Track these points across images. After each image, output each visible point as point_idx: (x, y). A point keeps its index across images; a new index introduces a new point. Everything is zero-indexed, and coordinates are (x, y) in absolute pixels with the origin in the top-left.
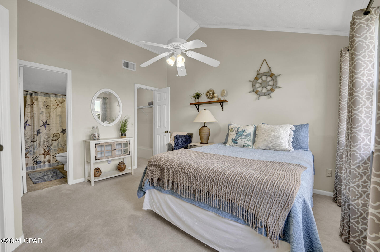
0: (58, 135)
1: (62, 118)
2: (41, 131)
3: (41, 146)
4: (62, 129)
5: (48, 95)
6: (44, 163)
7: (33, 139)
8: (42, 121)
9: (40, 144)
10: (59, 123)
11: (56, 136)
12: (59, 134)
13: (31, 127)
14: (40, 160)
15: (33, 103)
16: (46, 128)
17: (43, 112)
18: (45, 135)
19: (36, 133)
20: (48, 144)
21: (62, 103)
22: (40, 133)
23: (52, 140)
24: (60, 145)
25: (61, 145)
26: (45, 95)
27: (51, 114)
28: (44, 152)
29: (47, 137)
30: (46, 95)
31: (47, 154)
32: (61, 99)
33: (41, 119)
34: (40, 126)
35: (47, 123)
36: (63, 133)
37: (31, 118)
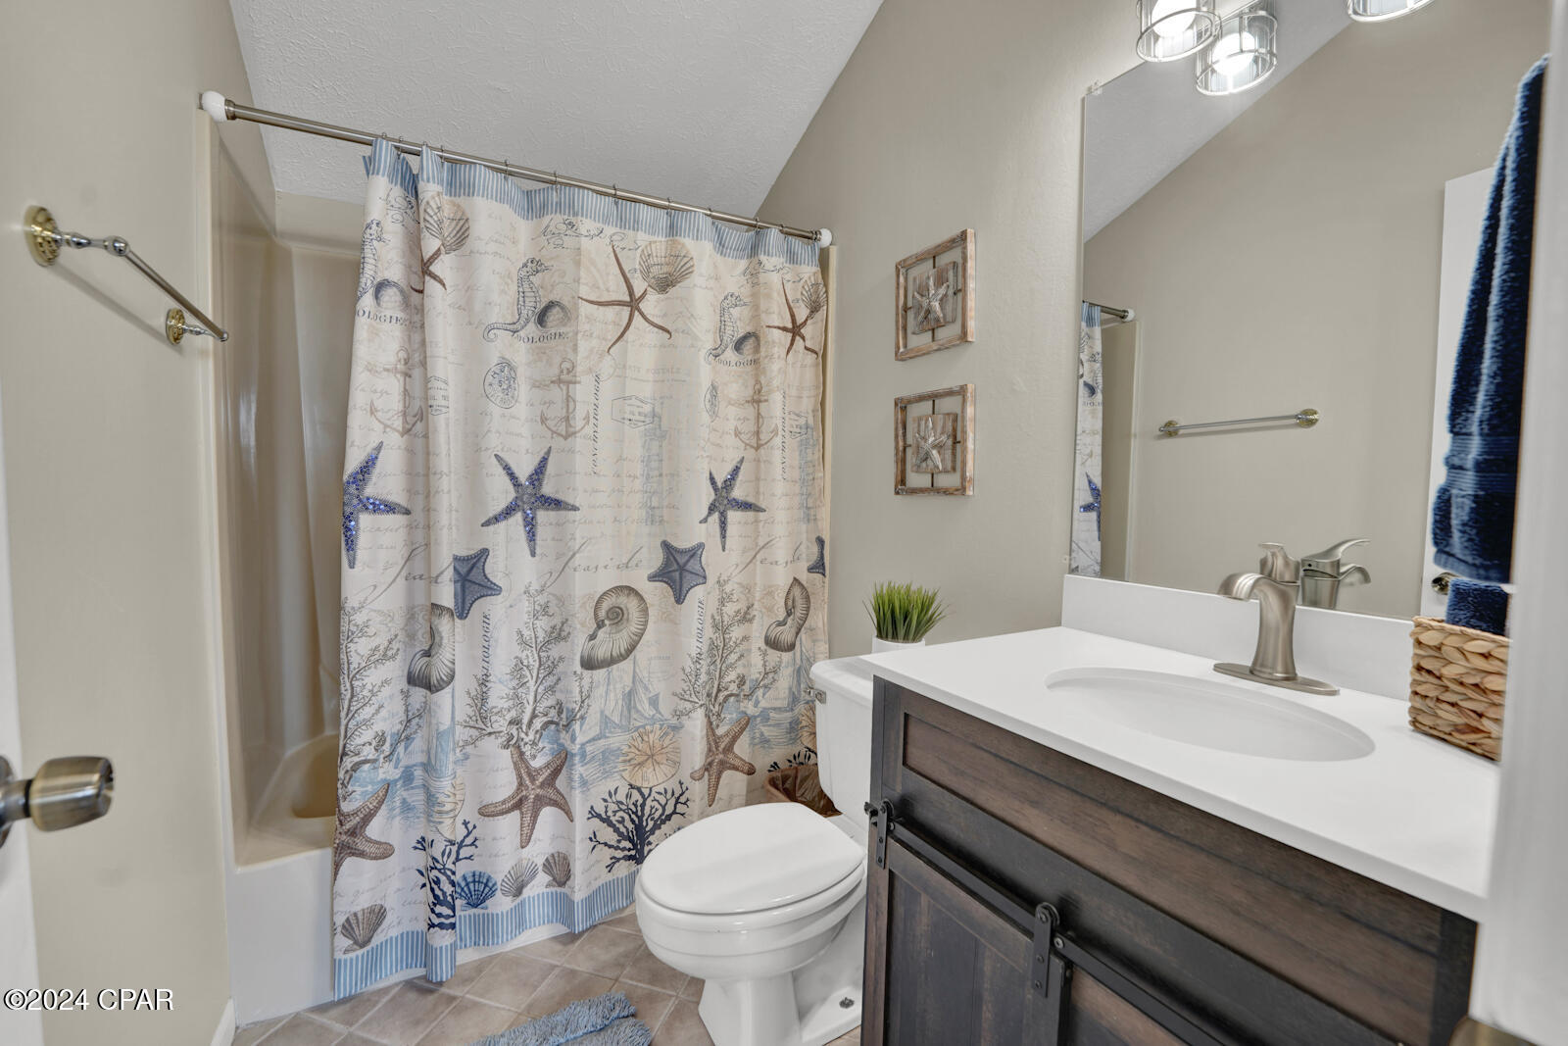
0: (631, 605)
1: (663, 437)
2: (495, 569)
3: (496, 727)
4: (666, 546)
5: (554, 197)
6: (519, 892)
7: (428, 654)
8: (507, 468)
9: (481, 699)
10: (638, 484)
11: (617, 616)
12: (641, 598)
13: (410, 527)
14: (488, 871)
15: (424, 268)
16: (538, 538)
17: (512, 368)
18: (526, 606)
19: (446, 595)
20: (551, 701)
21: (672, 291)
22: (490, 589)
23: (589, 664)
24: (646, 705)
25: (654, 702)
26: (528, 193)
27: (582, 392)
28: (521, 784)
29: (543, 624)
30: (538, 200)
31: (540, 802)
32: (659, 244)
33: (493, 443)
34: (487, 524)
35: (548, 489)
36: (671, 583)
37: (407, 432)
